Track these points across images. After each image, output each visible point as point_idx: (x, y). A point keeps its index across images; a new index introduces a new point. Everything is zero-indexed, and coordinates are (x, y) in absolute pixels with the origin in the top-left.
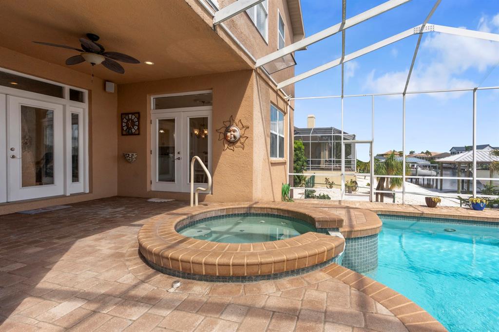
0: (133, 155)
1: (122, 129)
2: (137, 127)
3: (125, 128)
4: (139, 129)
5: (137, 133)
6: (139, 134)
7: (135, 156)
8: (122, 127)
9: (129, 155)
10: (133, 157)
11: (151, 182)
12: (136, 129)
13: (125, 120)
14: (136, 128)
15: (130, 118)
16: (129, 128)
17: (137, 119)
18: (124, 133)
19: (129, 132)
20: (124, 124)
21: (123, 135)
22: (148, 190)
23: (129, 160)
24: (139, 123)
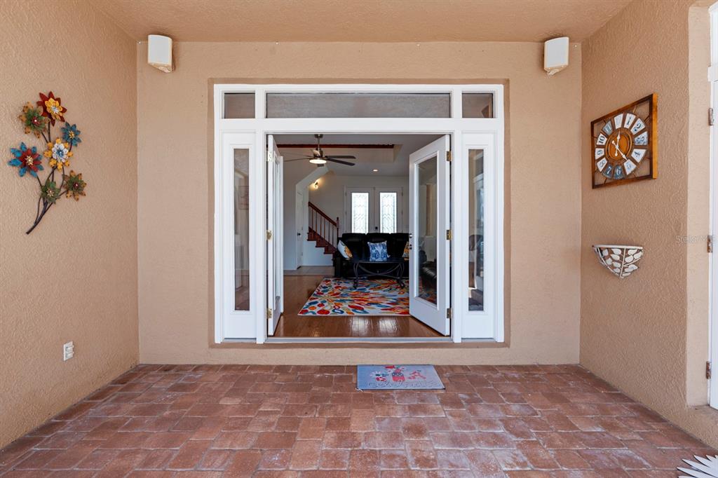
0: (624, 253)
1: (594, 170)
2: (642, 152)
3: (601, 166)
4: (649, 157)
5: (644, 171)
6: (650, 177)
7: (634, 254)
8: (594, 161)
9: (611, 252)
10: (628, 260)
11: (708, 370)
12: (638, 159)
13: (601, 140)
14: (639, 154)
15: (618, 126)
16: (614, 162)
17: (644, 121)
18: (600, 180)
19: (613, 172)
20: (599, 153)
21: (595, 186)
22: (692, 399)
23: (613, 267)
24: (650, 136)
